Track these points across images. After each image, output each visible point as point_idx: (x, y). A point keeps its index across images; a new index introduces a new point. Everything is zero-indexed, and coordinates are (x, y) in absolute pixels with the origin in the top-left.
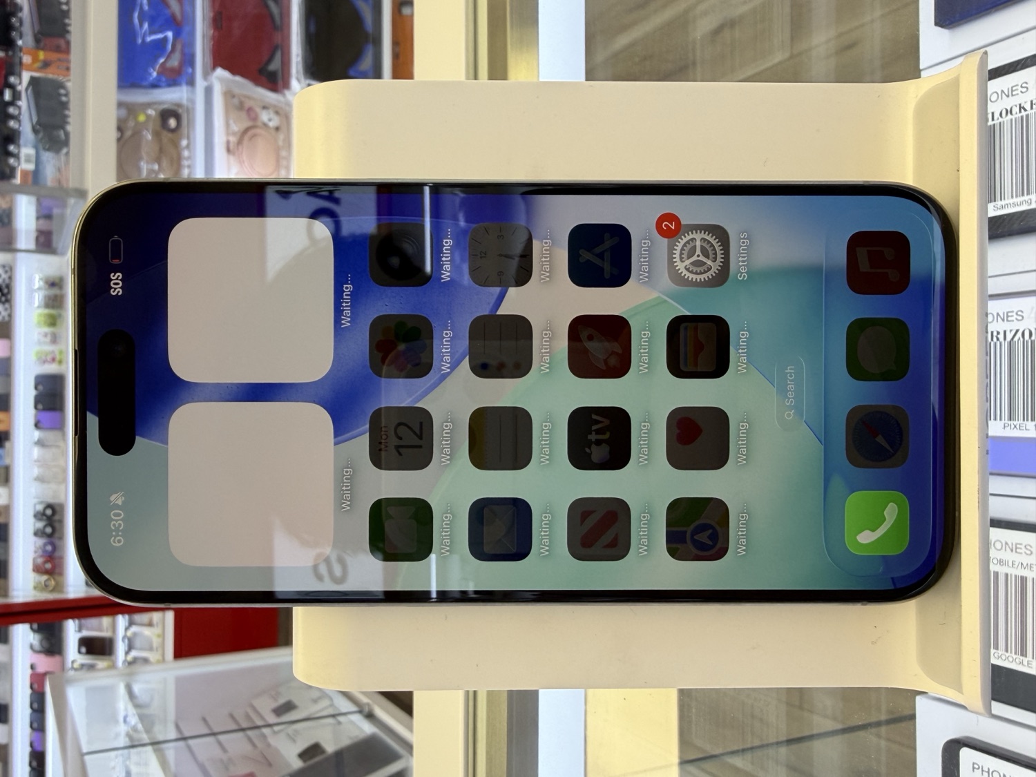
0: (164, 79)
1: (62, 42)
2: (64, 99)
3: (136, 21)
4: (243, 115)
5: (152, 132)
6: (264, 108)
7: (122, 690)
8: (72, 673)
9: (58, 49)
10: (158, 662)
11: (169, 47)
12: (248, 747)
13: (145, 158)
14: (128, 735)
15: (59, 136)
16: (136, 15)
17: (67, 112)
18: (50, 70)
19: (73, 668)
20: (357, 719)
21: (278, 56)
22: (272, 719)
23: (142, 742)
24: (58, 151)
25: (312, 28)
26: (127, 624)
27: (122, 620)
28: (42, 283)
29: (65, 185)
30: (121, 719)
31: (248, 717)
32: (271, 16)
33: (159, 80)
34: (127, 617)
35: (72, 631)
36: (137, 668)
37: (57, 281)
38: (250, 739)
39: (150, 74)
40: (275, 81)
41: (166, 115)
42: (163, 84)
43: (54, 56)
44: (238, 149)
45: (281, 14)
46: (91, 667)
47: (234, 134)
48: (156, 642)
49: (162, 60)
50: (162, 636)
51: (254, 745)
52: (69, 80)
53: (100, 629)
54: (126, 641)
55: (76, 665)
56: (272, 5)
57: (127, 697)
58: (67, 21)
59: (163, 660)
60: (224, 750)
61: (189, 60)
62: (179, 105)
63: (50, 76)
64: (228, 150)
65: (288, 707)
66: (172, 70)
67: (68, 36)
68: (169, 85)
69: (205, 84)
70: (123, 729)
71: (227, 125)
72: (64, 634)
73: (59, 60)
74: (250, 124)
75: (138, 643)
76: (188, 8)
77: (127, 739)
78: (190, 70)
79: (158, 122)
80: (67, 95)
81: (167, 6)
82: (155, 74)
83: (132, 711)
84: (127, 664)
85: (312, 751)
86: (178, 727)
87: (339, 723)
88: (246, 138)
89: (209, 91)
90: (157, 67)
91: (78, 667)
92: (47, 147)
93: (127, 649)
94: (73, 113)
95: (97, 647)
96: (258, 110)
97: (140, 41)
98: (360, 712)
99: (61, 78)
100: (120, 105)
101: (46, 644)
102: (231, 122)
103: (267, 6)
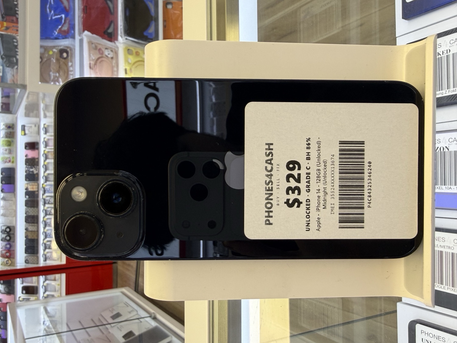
0: (61, 36)
1: (14, 18)
2: (16, 44)
3: (48, 10)
4: (97, 51)
5: (55, 59)
6: (106, 49)
7: (42, 309)
8: (19, 302)
9: (12, 21)
10: (58, 296)
11: (63, 21)
12: (100, 334)
13: (52, 71)
14: (45, 329)
15: (13, 61)
16: (48, 6)
17: (17, 50)
18: (8, 31)
19: (19, 300)
20: (149, 320)
21: (112, 26)
22: (111, 321)
23: (52, 333)
24: (13, 67)
25: (128, 14)
26: (44, 280)
27: (42, 278)
28: (4, 126)
29: (16, 83)
30: (42, 323)
31: (99, 320)
32: (109, 8)
33: (59, 36)
34: (44, 276)
35: (19, 284)
36: (48, 299)
37: (11, 126)
38: (100, 330)
39: (55, 33)
40: (111, 37)
41: (62, 51)
42: (60, 38)
43: (11, 25)
44: (94, 67)
45: (114, 8)
46: (28, 300)
47: (93, 60)
48: (57, 287)
49: (60, 27)
50: (61, 285)
51: (103, 333)
52: (18, 36)
53: (32, 283)
54: (44, 287)
55: (21, 299)
56: (109, 3)
57: (44, 313)
58: (17, 9)
59: (61, 296)
60: (89, 335)
61: (72, 27)
62: (68, 47)
63: (9, 33)
64: (90, 67)
65: (118, 315)
66: (64, 31)
67: (17, 15)
68: (63, 38)
69: (80, 38)
70: (42, 327)
71: (90, 56)
72: (15, 285)
73: (13, 26)
74: (100, 56)
75: (49, 289)
76: (71, 4)
77: (45, 332)
78: (73, 32)
79: (59, 55)
80: (17, 42)
81: (62, 3)
82: (56, 33)
83: (47, 319)
84: (44, 298)
85: (129, 335)
86: (67, 325)
87: (141, 322)
88: (98, 62)
89: (81, 41)
90: (58, 29)
91: (22, 300)
92: (8, 65)
93: (44, 291)
94: (20, 50)
95: (30, 291)
96: (103, 50)
97: (50, 19)
98: (150, 317)
99: (14, 34)
100: (41, 47)
101: (7, 290)
102: (91, 55)
103: (107, 4)
